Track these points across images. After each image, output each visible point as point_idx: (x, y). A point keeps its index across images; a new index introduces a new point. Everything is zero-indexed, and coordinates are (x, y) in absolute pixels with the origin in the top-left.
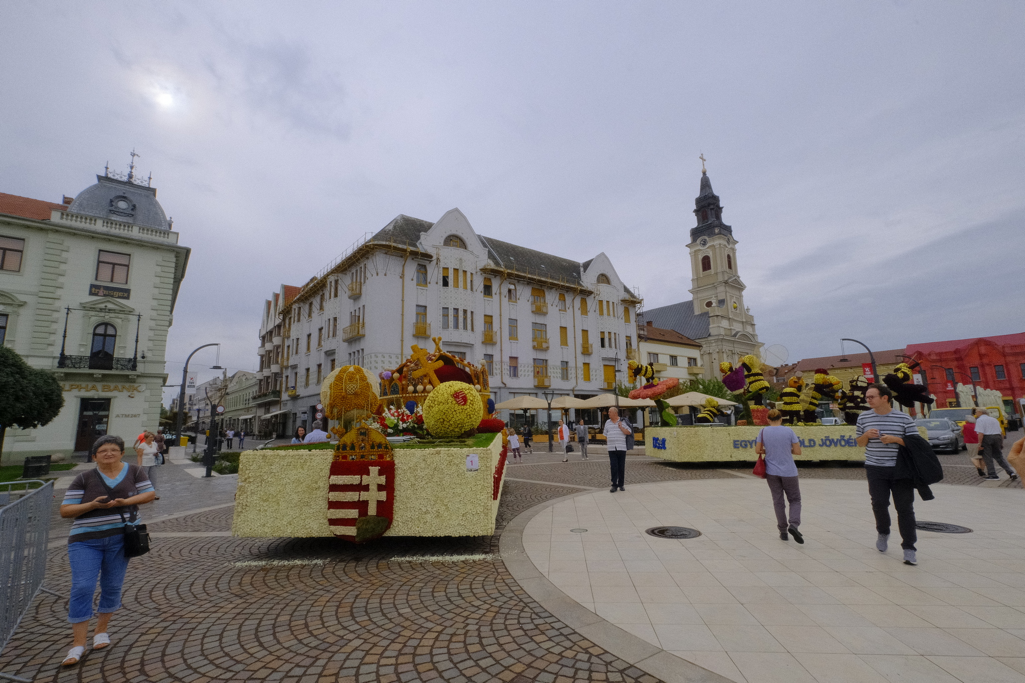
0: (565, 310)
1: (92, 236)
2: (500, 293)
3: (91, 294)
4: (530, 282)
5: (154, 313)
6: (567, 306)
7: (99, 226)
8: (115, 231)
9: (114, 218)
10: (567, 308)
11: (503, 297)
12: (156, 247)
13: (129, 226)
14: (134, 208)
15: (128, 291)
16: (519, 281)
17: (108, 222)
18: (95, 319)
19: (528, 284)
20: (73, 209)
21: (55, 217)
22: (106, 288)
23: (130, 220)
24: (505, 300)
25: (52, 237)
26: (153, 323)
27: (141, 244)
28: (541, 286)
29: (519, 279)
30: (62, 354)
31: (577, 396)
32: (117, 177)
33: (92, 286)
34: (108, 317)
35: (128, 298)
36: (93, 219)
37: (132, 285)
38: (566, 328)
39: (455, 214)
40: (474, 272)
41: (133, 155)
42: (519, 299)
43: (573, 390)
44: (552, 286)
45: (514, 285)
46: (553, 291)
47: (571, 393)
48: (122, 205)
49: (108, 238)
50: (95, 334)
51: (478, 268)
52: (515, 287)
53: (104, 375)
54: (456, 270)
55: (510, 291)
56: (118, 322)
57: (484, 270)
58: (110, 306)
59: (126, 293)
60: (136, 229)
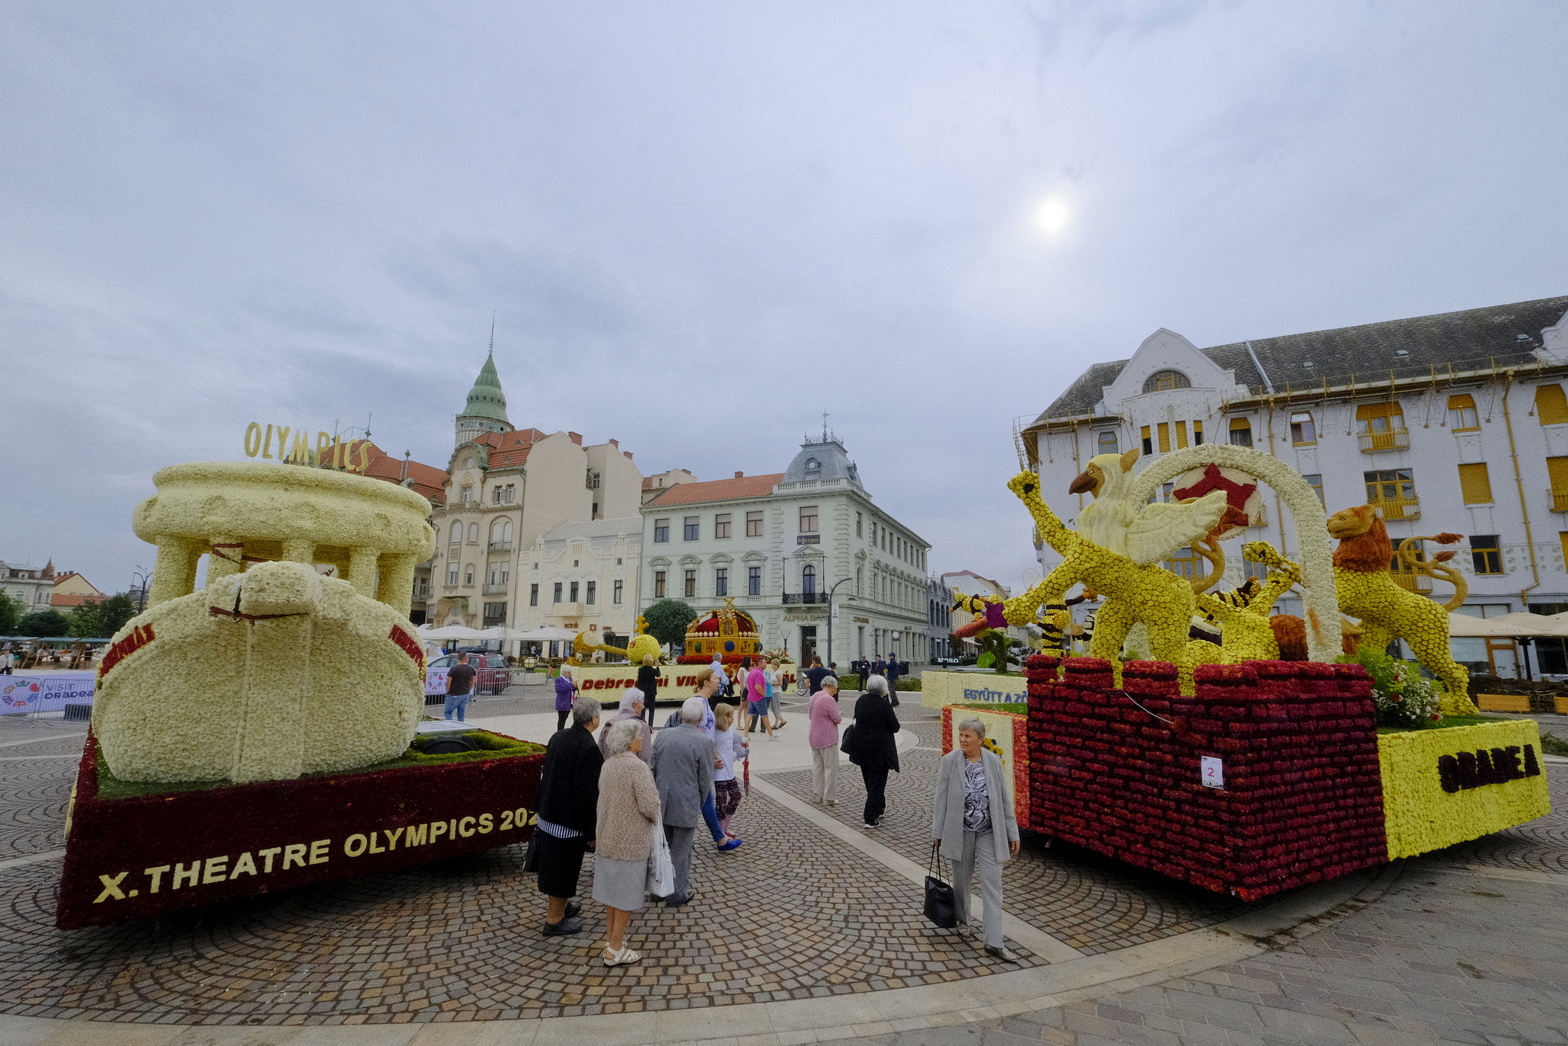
0: (1478, 428)
1: (794, 498)
2: (1271, 437)
3: (799, 544)
4: (1344, 398)
5: (836, 552)
6: (1482, 416)
7: (798, 489)
8: (808, 489)
9: (809, 478)
10: (1482, 423)
11: (1278, 442)
12: (832, 495)
13: (814, 482)
14: (819, 464)
15: (818, 537)
16: (1317, 404)
17: (803, 483)
18: (802, 564)
19: (1345, 402)
20: (786, 480)
21: (776, 490)
22: (807, 537)
23: (817, 476)
24: (1285, 446)
25: (775, 505)
26: (836, 561)
27: (823, 495)
28: (1383, 396)
29: (1316, 401)
30: (784, 594)
31: (1536, 609)
32: (813, 442)
33: (799, 537)
34: (808, 561)
35: (818, 543)
36: (794, 484)
37: (820, 532)
38: (1483, 465)
39: (1162, 337)
40: (1203, 417)
41: (825, 415)
42: (1321, 436)
43: (1522, 596)
44: (1416, 391)
45: (1308, 412)
46: (1427, 397)
47: (1516, 603)
48: (812, 465)
49: (804, 497)
50: (804, 575)
51: (1214, 409)
52: (1311, 417)
53: (809, 608)
54: (1163, 426)
55: (1296, 427)
56: (814, 563)
57: (1228, 408)
58: (807, 551)
59: (816, 539)
60: (819, 483)
